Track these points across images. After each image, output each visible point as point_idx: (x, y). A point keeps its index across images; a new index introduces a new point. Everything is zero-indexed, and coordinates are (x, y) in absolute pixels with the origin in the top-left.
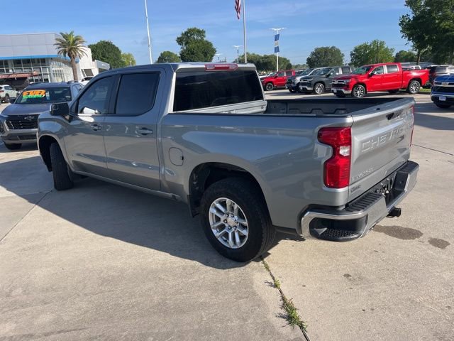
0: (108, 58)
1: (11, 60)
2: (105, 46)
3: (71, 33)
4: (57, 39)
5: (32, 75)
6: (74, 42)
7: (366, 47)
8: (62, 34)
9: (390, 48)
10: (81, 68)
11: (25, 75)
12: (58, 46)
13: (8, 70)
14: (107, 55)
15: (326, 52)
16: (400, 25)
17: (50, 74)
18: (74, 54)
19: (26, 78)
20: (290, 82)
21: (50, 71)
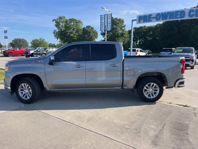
7: (37, 40)
9: (47, 42)
15: (20, 41)
16: (53, 33)
20: (27, 53)
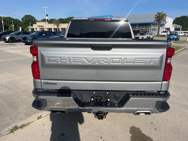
0: (183, 23)
1: (137, 24)
2: (183, 18)
3: (162, 12)
4: (155, 15)
5: (142, 30)
6: (162, 16)
8: (158, 13)
10: (165, 27)
11: (140, 29)
12: (155, 18)
13: (136, 27)
14: (183, 22)
17: (150, 30)
18: (160, 21)
19: (140, 30)
21: (150, 28)
